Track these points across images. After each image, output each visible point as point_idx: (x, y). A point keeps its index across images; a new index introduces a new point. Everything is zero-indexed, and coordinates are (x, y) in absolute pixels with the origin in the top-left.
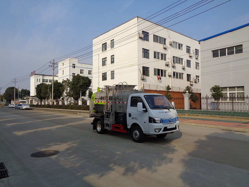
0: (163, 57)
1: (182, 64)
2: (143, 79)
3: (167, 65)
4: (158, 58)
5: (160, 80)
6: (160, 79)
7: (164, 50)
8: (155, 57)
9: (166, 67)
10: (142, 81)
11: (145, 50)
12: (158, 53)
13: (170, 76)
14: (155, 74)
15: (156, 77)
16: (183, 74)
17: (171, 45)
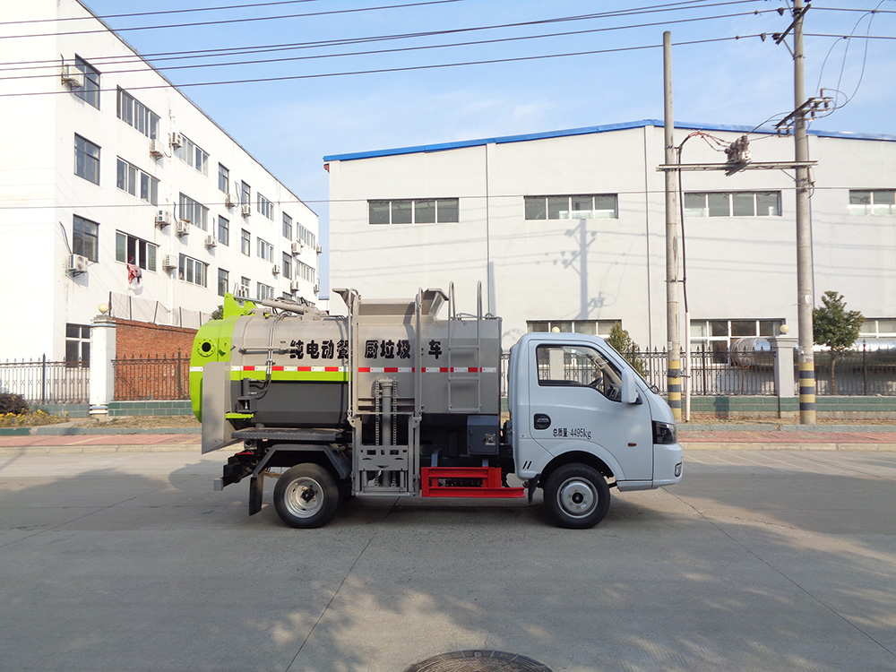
0: (148, 187)
1: (205, 229)
2: (75, 274)
3: (162, 225)
4: (132, 192)
5: (138, 281)
6: (135, 277)
7: (151, 161)
8: (120, 184)
9: (158, 230)
10: (70, 281)
11: (86, 144)
12: (133, 168)
13: (169, 269)
14: (119, 257)
15: (122, 269)
16: (207, 265)
17: (176, 146)
